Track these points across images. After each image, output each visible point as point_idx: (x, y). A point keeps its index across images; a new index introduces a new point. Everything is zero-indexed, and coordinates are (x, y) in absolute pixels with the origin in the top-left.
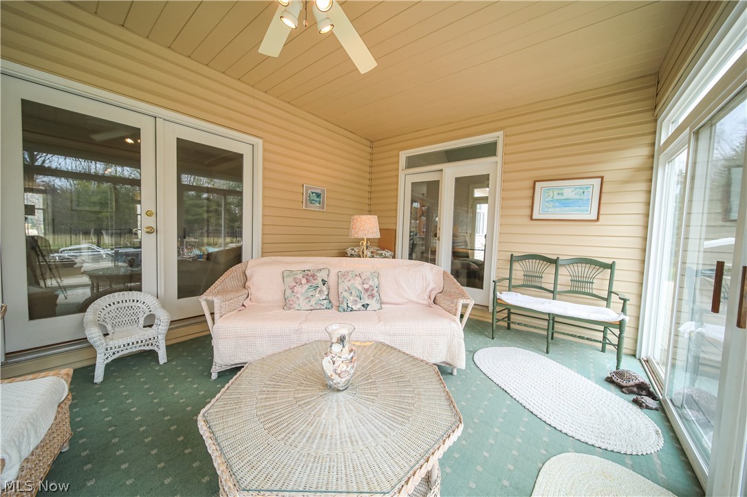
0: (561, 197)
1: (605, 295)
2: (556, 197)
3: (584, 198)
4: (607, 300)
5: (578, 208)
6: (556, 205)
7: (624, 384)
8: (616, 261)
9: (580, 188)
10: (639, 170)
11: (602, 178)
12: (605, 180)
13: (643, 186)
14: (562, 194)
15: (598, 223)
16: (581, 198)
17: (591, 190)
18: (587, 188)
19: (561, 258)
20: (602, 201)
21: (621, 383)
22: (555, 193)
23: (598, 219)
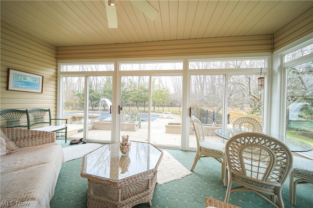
0: (25, 80)
1: (49, 121)
2: (22, 80)
3: (36, 83)
4: (50, 123)
5: (33, 87)
6: (22, 84)
7: (77, 142)
8: (50, 108)
9: (34, 78)
10: (53, 76)
11: (43, 77)
12: (44, 77)
13: (54, 82)
14: (26, 79)
15: (42, 94)
16: (35, 82)
17: (39, 80)
18: (37, 79)
19: (28, 109)
20: (43, 86)
21: (76, 142)
22: (22, 78)
23: (42, 92)
